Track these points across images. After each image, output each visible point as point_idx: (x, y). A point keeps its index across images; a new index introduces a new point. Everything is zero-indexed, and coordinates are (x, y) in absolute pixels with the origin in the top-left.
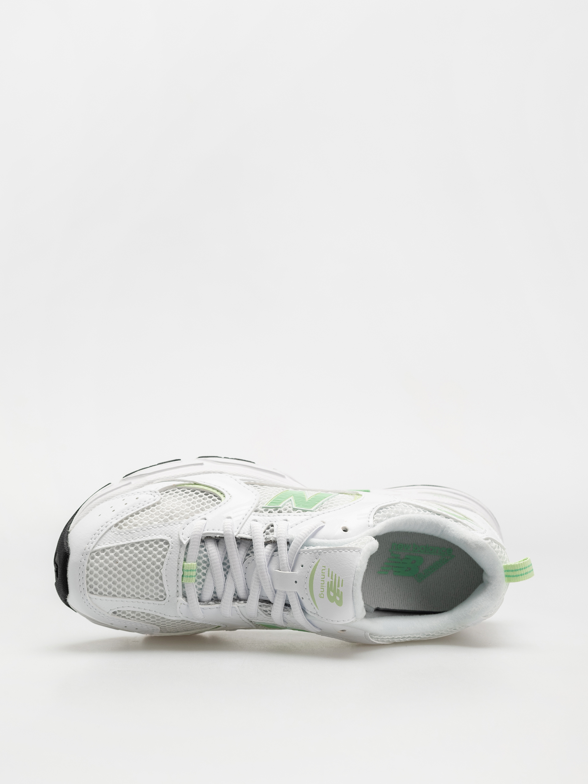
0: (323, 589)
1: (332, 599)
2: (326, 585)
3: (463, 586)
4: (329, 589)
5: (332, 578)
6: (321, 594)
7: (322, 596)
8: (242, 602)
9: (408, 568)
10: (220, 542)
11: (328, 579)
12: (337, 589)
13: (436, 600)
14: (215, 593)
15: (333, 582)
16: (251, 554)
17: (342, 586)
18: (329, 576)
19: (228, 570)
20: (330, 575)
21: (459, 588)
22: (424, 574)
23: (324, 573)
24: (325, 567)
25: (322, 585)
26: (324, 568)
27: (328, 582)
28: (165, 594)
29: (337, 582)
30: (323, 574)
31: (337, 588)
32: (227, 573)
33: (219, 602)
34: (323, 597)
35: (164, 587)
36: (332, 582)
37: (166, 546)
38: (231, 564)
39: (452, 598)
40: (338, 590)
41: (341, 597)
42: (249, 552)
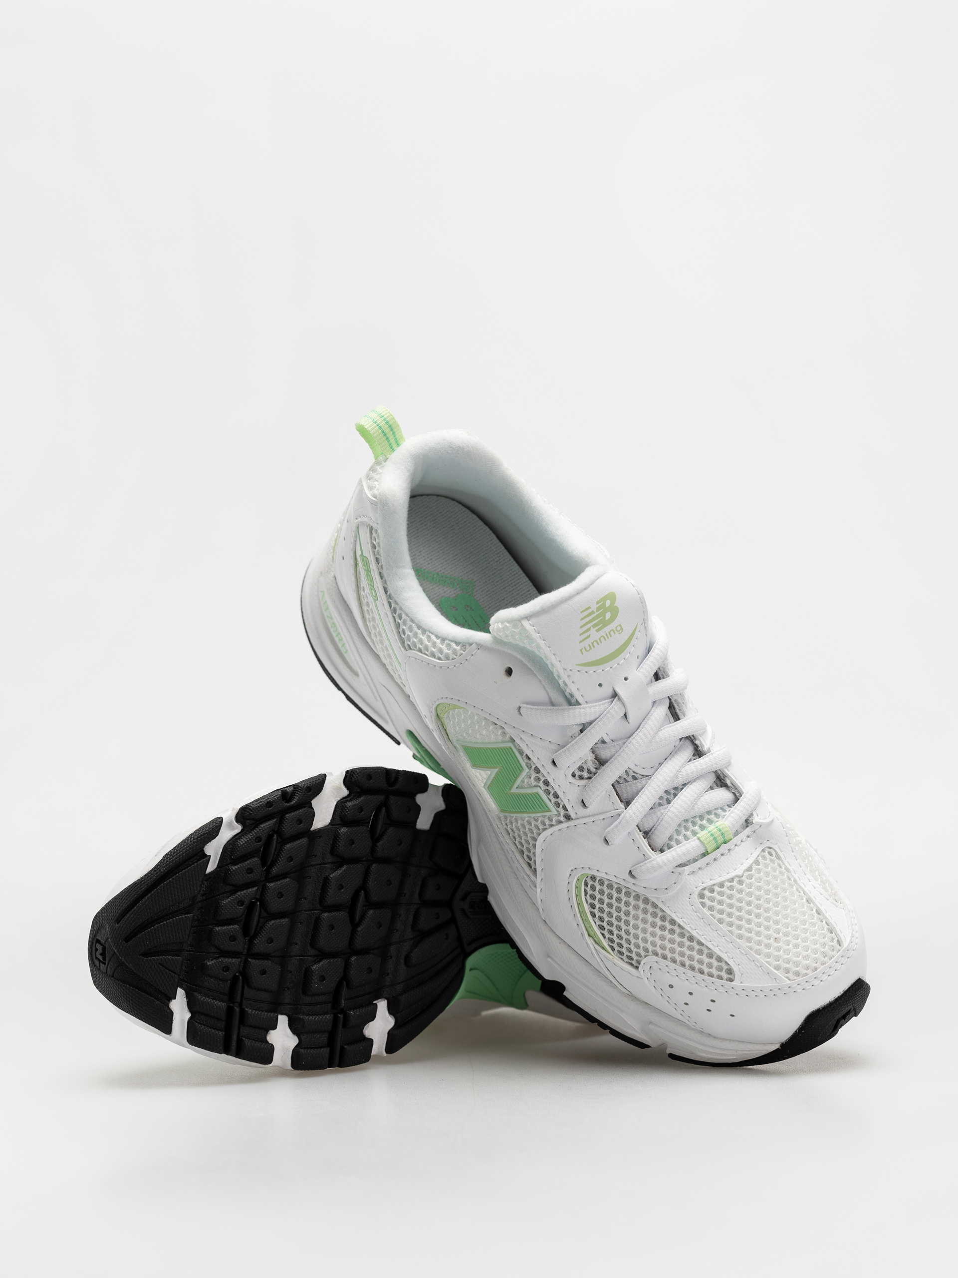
0: (609, 633)
1: (615, 611)
2: (602, 633)
3: (434, 527)
4: (606, 623)
5: (589, 630)
6: (618, 631)
7: (619, 628)
8: (697, 742)
9: (467, 610)
10: (647, 827)
11: (594, 635)
12: (597, 611)
13: (479, 545)
14: (712, 788)
15: (592, 624)
16: (631, 774)
17: (589, 608)
18: (589, 636)
19: (673, 791)
20: (585, 635)
21: (440, 530)
22: (458, 585)
23: (589, 645)
24: (581, 650)
25: (606, 638)
26: (583, 650)
27: (597, 631)
28: (763, 851)
29: (587, 619)
30: (592, 646)
31: (596, 614)
32: (676, 789)
33: (719, 772)
34: (620, 625)
35: (756, 858)
36: (594, 626)
37: (706, 892)
38: (661, 792)
39: (460, 528)
40: (598, 609)
41: (604, 600)
42: (630, 779)
